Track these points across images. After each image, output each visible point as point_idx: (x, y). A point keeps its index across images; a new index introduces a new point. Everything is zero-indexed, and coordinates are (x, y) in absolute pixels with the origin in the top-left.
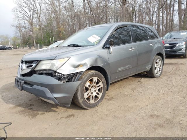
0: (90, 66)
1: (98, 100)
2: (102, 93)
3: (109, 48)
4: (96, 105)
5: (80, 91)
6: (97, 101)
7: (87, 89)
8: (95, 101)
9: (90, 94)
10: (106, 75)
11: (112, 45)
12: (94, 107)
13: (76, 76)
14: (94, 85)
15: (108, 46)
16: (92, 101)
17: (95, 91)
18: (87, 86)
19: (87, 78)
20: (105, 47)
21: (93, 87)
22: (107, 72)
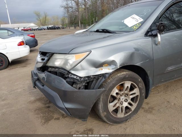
0: (120, 65)
1: (131, 112)
2: (137, 103)
3: (156, 36)
4: (126, 120)
5: (102, 101)
6: (128, 114)
7: (114, 98)
8: (125, 114)
9: (118, 105)
10: (147, 77)
11: (161, 31)
12: (122, 123)
13: (98, 79)
14: (126, 92)
15: (154, 33)
16: (121, 115)
17: (126, 100)
18: (115, 95)
19: (114, 82)
20: (150, 33)
21: (124, 95)
22: (149, 74)
